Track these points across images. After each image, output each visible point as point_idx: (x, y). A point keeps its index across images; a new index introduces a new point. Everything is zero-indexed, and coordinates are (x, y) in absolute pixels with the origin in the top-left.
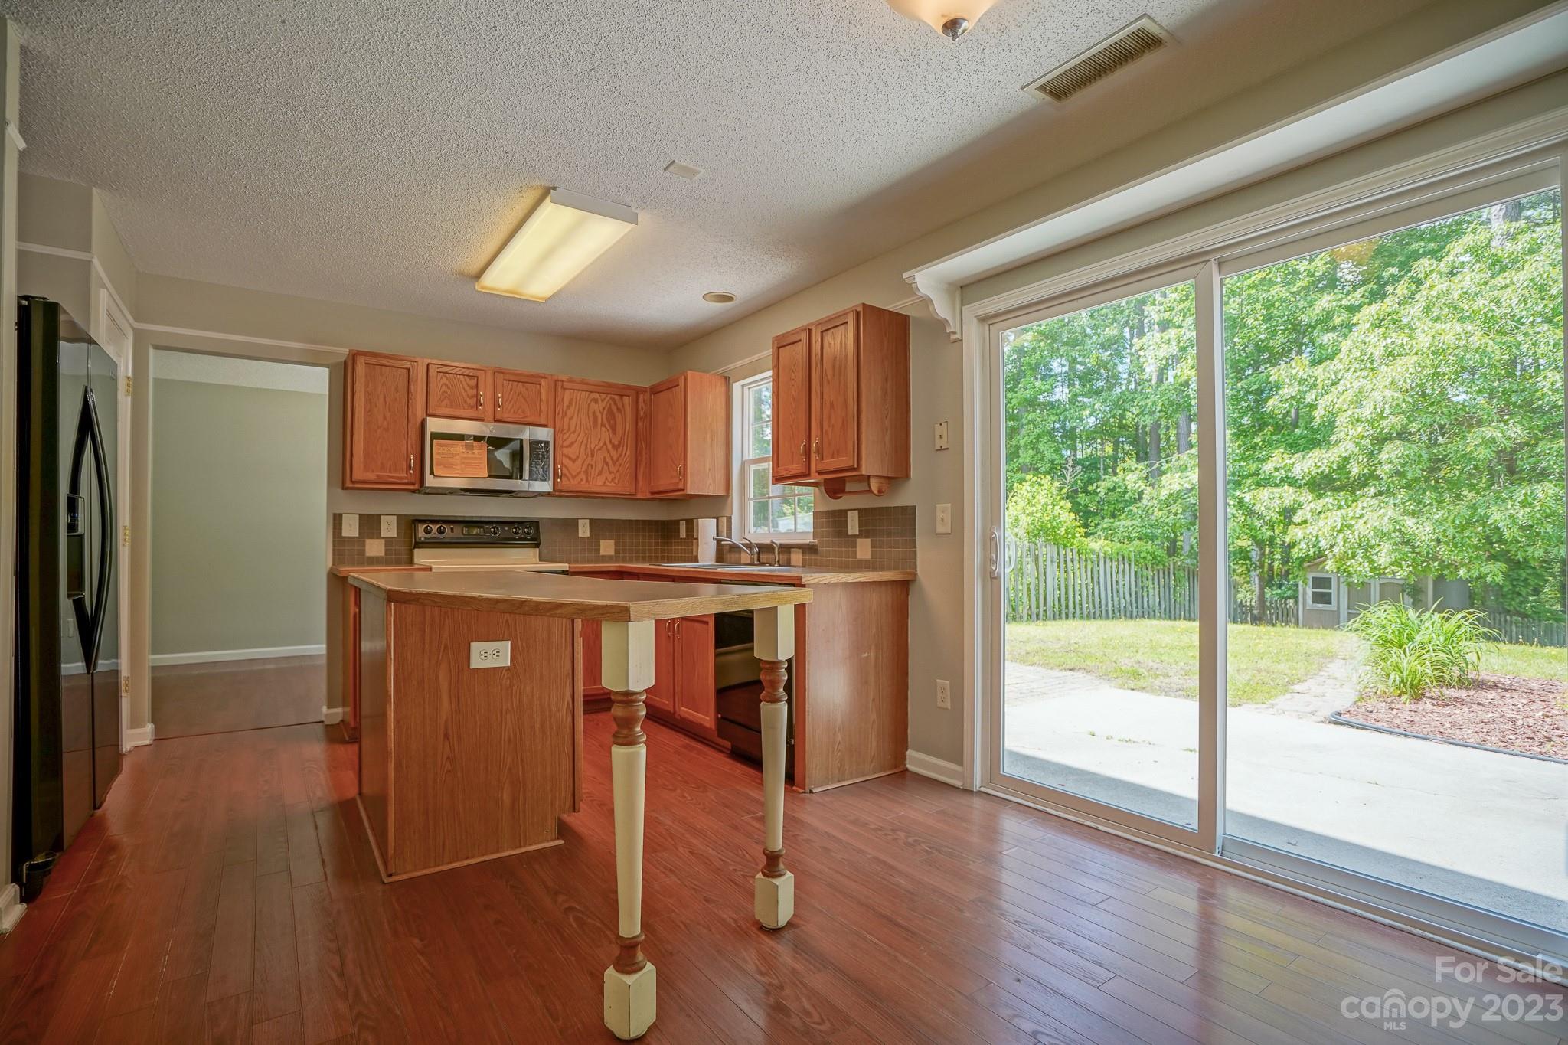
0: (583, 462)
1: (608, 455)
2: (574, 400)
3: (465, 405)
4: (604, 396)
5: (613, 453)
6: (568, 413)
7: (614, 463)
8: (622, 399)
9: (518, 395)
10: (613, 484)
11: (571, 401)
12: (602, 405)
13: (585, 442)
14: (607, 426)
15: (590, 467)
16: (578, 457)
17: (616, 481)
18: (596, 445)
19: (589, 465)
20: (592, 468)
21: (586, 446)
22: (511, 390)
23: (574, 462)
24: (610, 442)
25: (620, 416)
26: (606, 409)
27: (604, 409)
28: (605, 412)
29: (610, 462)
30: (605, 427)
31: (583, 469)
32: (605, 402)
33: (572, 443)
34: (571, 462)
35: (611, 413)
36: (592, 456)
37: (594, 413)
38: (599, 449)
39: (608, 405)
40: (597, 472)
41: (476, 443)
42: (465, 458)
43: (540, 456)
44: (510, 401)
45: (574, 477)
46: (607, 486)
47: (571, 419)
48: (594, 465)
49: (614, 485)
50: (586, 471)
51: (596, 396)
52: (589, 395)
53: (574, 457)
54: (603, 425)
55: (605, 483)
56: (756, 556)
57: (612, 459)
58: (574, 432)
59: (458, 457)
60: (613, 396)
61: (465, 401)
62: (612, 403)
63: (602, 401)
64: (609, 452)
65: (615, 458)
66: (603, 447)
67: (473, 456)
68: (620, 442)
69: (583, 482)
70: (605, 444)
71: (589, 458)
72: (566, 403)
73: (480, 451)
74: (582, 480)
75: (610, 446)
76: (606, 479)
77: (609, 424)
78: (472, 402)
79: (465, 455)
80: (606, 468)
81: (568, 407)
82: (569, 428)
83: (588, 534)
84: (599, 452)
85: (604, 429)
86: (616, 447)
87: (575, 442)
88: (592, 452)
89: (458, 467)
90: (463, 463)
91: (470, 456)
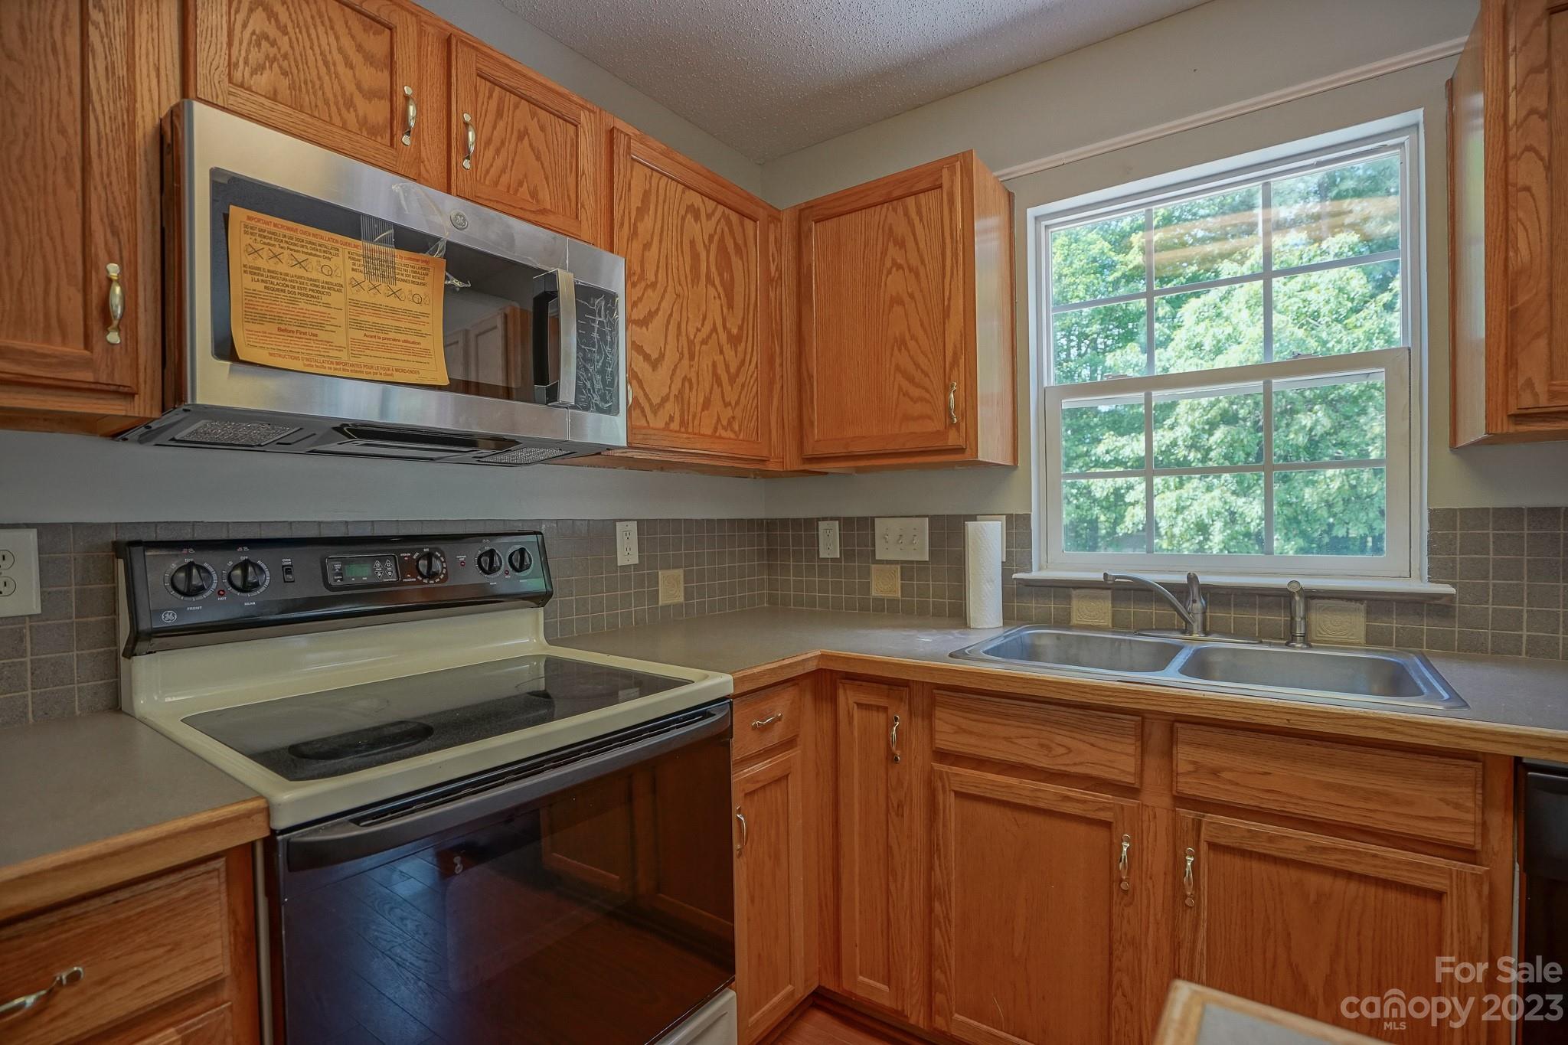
0: (674, 370)
1: (719, 358)
2: (653, 198)
3: (351, 118)
4: (711, 204)
5: (729, 352)
6: (641, 227)
7: (732, 380)
8: (742, 225)
9: (520, 138)
10: (730, 435)
11: (646, 194)
12: (709, 226)
13: (676, 315)
14: (717, 283)
15: (687, 385)
16: (662, 356)
17: (736, 427)
18: (698, 330)
19: (685, 379)
20: (691, 389)
21: (679, 324)
22: (499, 114)
23: (655, 365)
24: (725, 327)
25: (740, 262)
26: (716, 238)
27: (711, 237)
28: (714, 248)
29: (725, 378)
30: (714, 285)
31: (675, 391)
32: (714, 220)
33: (652, 315)
34: (647, 367)
35: (722, 249)
36: (692, 358)
37: (692, 243)
38: (704, 342)
39: (719, 231)
40: (701, 400)
41: (402, 258)
42: (366, 304)
43: (595, 335)
44: (498, 151)
45: (655, 413)
46: (720, 437)
47: (647, 246)
48: (694, 380)
49: (732, 436)
50: (680, 397)
51: (695, 199)
52: (683, 192)
53: (655, 356)
54: (709, 280)
55: (716, 429)
56: (1199, 617)
57: (728, 371)
58: (653, 285)
59: (336, 298)
60: (727, 211)
61: (350, 104)
62: (726, 229)
63: (709, 217)
64: (721, 352)
65: (733, 370)
66: (709, 336)
67: (393, 302)
68: (741, 328)
69: (675, 426)
70: (714, 329)
71: (686, 362)
72: (636, 202)
73: (416, 289)
74: (671, 418)
75: (723, 337)
76: (719, 420)
77: (721, 275)
78: (378, 112)
79: (364, 296)
80: (717, 390)
81: (642, 211)
82: (643, 271)
83: (634, 559)
84: (704, 347)
85: (712, 292)
86: (735, 340)
87: (658, 309)
88: (691, 343)
89: (340, 339)
90: (355, 324)
91: (381, 299)
